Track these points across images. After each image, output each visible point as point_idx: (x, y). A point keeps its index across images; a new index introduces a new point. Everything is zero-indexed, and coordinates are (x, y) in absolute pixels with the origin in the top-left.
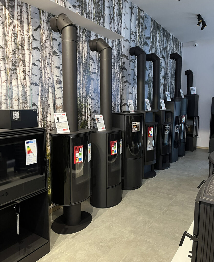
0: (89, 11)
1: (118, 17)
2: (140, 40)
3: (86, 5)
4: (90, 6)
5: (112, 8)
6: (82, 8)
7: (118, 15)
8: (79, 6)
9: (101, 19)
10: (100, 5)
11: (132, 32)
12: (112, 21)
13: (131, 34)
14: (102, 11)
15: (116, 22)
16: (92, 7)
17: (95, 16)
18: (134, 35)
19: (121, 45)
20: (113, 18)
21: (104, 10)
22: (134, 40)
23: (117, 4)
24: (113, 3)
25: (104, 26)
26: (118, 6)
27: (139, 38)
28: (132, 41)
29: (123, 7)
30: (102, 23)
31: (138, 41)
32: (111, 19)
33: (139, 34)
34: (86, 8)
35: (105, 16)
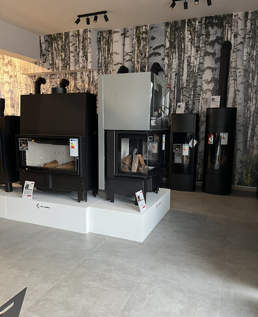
0: (58, 66)
1: (83, 58)
2: (142, 55)
3: (56, 64)
4: (58, 64)
5: (77, 55)
6: (54, 67)
7: (83, 57)
8: (51, 67)
9: (67, 66)
10: (66, 59)
11: (125, 54)
12: (77, 63)
13: (124, 56)
14: (68, 61)
15: (81, 62)
16: (60, 63)
17: (62, 67)
18: (129, 55)
19: (110, 71)
20: (78, 61)
21: (69, 60)
22: (131, 59)
23: (82, 50)
24: (78, 51)
25: (69, 69)
26: (83, 51)
27: (138, 54)
28: (126, 61)
29: (89, 48)
30: (68, 68)
31: (138, 57)
32: (76, 63)
33: (138, 51)
34: (56, 66)
35: (71, 63)
